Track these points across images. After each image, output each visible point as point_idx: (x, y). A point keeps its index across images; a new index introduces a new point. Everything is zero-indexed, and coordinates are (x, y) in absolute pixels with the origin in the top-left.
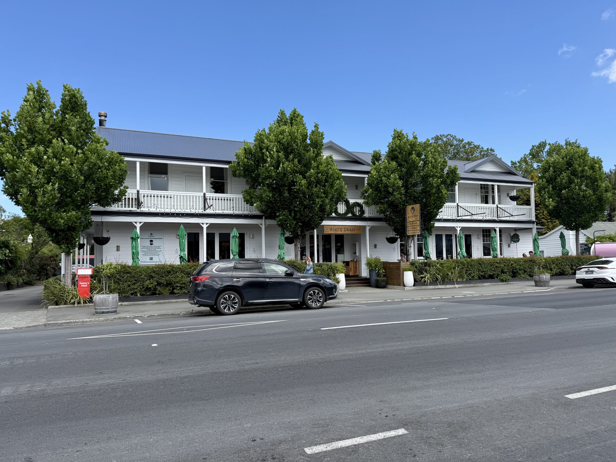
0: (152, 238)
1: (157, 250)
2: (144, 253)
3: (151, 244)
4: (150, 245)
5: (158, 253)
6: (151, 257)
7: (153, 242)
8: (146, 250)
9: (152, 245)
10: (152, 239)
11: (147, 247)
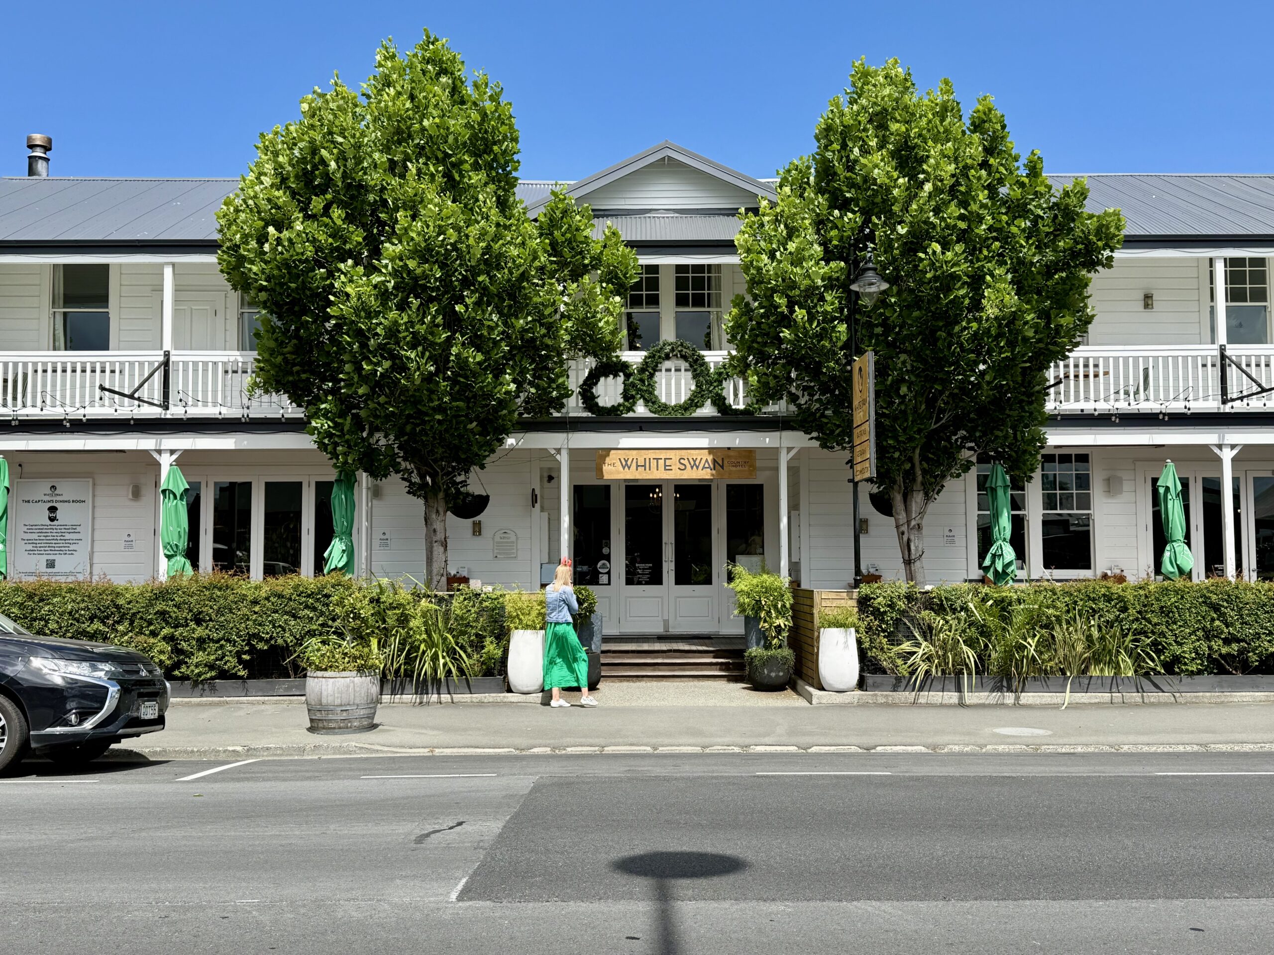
0: (54, 499)
1: (68, 536)
2: (30, 547)
3: (52, 519)
4: (49, 522)
5: (72, 547)
6: (51, 557)
7: (59, 515)
8: (35, 536)
9: (55, 523)
10: (54, 504)
11: (41, 529)
